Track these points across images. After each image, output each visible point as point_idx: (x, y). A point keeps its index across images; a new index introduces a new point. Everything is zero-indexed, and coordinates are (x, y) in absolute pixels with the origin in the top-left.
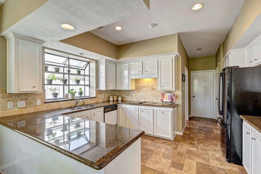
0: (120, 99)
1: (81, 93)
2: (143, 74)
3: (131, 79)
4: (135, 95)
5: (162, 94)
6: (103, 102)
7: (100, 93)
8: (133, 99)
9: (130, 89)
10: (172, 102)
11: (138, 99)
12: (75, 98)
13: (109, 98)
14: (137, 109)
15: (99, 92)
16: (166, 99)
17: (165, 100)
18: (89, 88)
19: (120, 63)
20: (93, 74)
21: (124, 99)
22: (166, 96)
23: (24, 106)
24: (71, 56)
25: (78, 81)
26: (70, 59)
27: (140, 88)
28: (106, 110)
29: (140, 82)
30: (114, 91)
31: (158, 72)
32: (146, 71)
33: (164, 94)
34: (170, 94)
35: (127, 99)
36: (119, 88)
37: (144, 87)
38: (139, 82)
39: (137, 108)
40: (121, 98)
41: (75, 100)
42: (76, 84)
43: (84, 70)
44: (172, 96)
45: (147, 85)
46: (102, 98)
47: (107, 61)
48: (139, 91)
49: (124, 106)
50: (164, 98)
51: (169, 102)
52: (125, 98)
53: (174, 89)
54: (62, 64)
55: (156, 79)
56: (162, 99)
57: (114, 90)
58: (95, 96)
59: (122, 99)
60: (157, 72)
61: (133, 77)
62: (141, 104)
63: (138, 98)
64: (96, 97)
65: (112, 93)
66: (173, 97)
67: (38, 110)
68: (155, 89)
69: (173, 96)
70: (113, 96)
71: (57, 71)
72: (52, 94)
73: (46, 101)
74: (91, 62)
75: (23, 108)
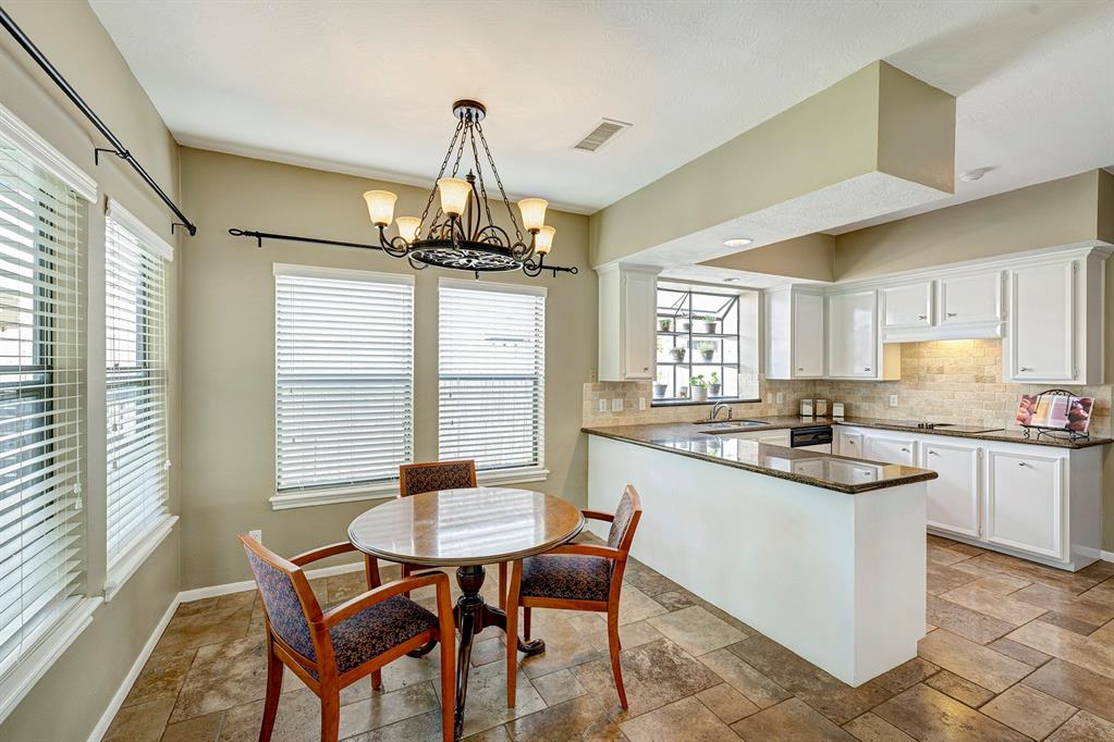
0: (838, 410)
1: (716, 388)
2: (934, 323)
3: (884, 344)
4: (902, 400)
5: (1026, 397)
6: (780, 417)
7: (771, 389)
8: (891, 411)
9: (880, 378)
10: (1070, 431)
11: (912, 415)
12: (708, 401)
13: (798, 405)
14: (911, 445)
15: (770, 385)
16: (1045, 416)
17: (1036, 421)
18: (739, 372)
19: (842, 291)
20: (751, 332)
21: (854, 413)
22: (1045, 406)
23: (621, 409)
24: (695, 288)
25: (709, 354)
26: (693, 295)
27: (922, 373)
28: (797, 439)
29: (924, 351)
30: (815, 385)
31: (1004, 317)
32: (950, 315)
33: (1035, 398)
34: (1066, 398)
35: (866, 412)
36: (835, 373)
37: (941, 371)
38: (919, 352)
39: (908, 443)
40: (842, 409)
41: (710, 403)
42: (703, 361)
43: (721, 320)
44: (1073, 408)
45: (956, 363)
46: (776, 404)
47: (795, 289)
48: (917, 387)
49: (858, 432)
50: (1032, 412)
51: (1056, 429)
52: (858, 408)
53: (1083, 381)
54: (672, 308)
55: (995, 341)
56: (1026, 415)
57: (814, 381)
58: (757, 398)
59: (845, 410)
60: (998, 315)
61: (892, 338)
62: (927, 429)
63: (912, 409)
64: (760, 401)
65: (809, 390)
66: (1082, 411)
67: (641, 422)
68: (993, 380)
69: (1080, 406)
70: (815, 399)
73: (654, 403)
74: (743, 294)
75: (619, 413)
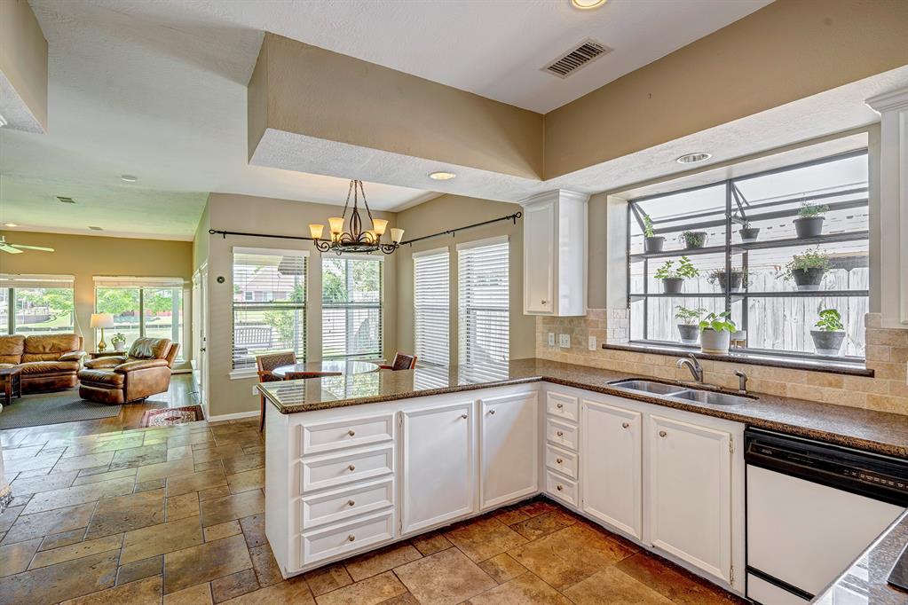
23: (569, 345)
67: (592, 364)
71: (695, 245)
72: (679, 326)
75: (568, 350)
